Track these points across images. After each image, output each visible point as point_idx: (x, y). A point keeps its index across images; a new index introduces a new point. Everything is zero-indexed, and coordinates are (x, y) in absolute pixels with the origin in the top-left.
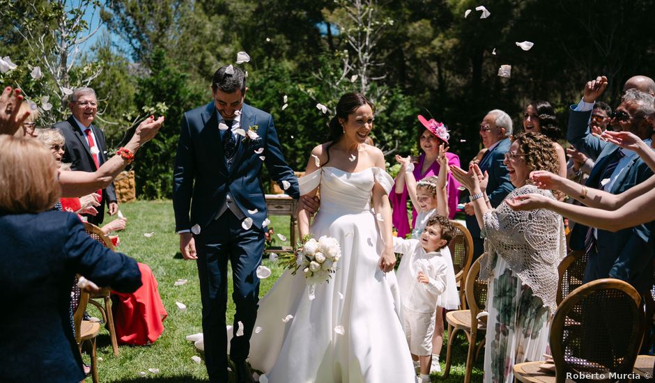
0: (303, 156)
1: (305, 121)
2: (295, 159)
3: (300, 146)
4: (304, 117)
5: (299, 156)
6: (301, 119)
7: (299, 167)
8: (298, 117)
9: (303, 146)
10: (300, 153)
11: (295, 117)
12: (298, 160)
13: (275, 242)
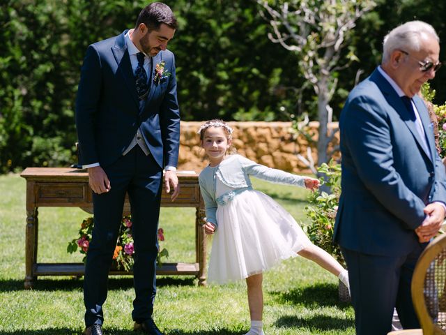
0: (229, 93)
1: (233, 31)
2: (215, 100)
3: (224, 75)
4: (231, 24)
5: (222, 93)
6: (226, 26)
7: (222, 113)
8: (220, 24)
9: (230, 76)
10: (222, 87)
11: (213, 23)
12: (221, 101)
13: (167, 255)
